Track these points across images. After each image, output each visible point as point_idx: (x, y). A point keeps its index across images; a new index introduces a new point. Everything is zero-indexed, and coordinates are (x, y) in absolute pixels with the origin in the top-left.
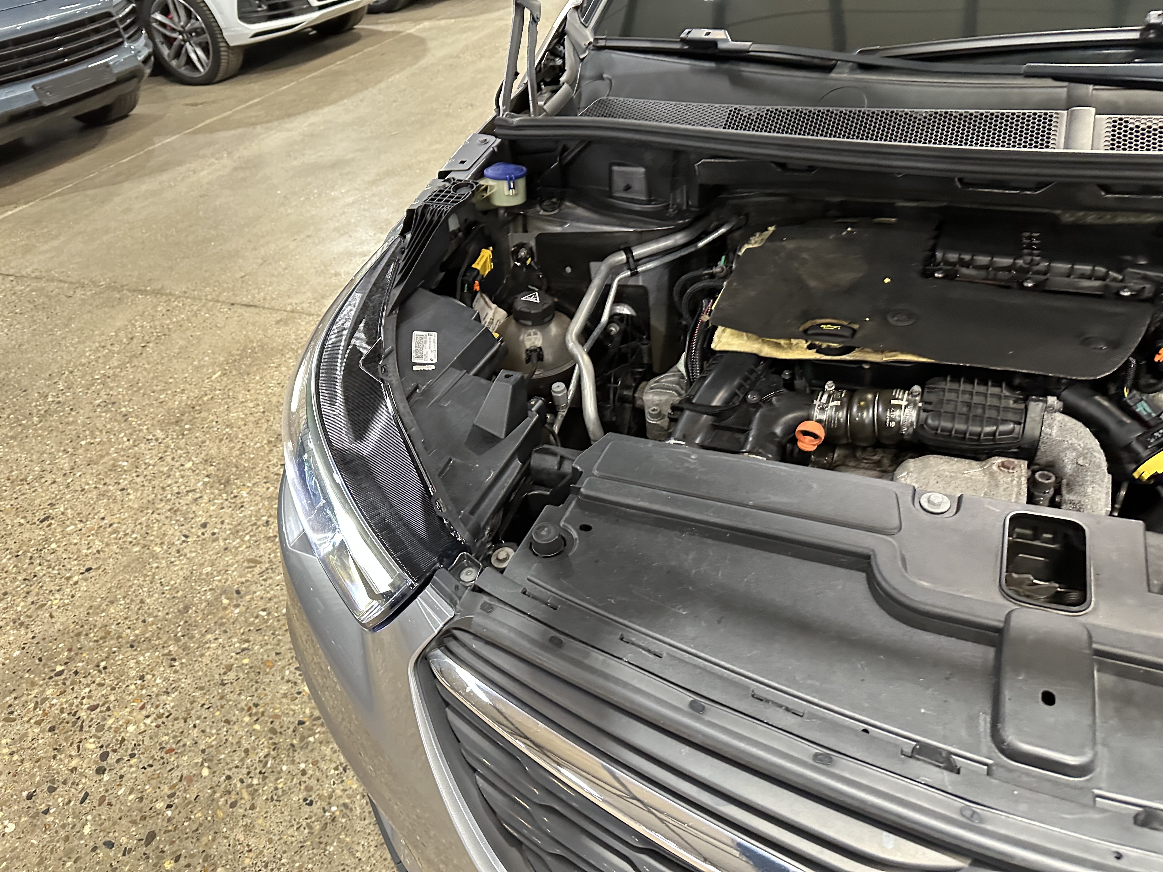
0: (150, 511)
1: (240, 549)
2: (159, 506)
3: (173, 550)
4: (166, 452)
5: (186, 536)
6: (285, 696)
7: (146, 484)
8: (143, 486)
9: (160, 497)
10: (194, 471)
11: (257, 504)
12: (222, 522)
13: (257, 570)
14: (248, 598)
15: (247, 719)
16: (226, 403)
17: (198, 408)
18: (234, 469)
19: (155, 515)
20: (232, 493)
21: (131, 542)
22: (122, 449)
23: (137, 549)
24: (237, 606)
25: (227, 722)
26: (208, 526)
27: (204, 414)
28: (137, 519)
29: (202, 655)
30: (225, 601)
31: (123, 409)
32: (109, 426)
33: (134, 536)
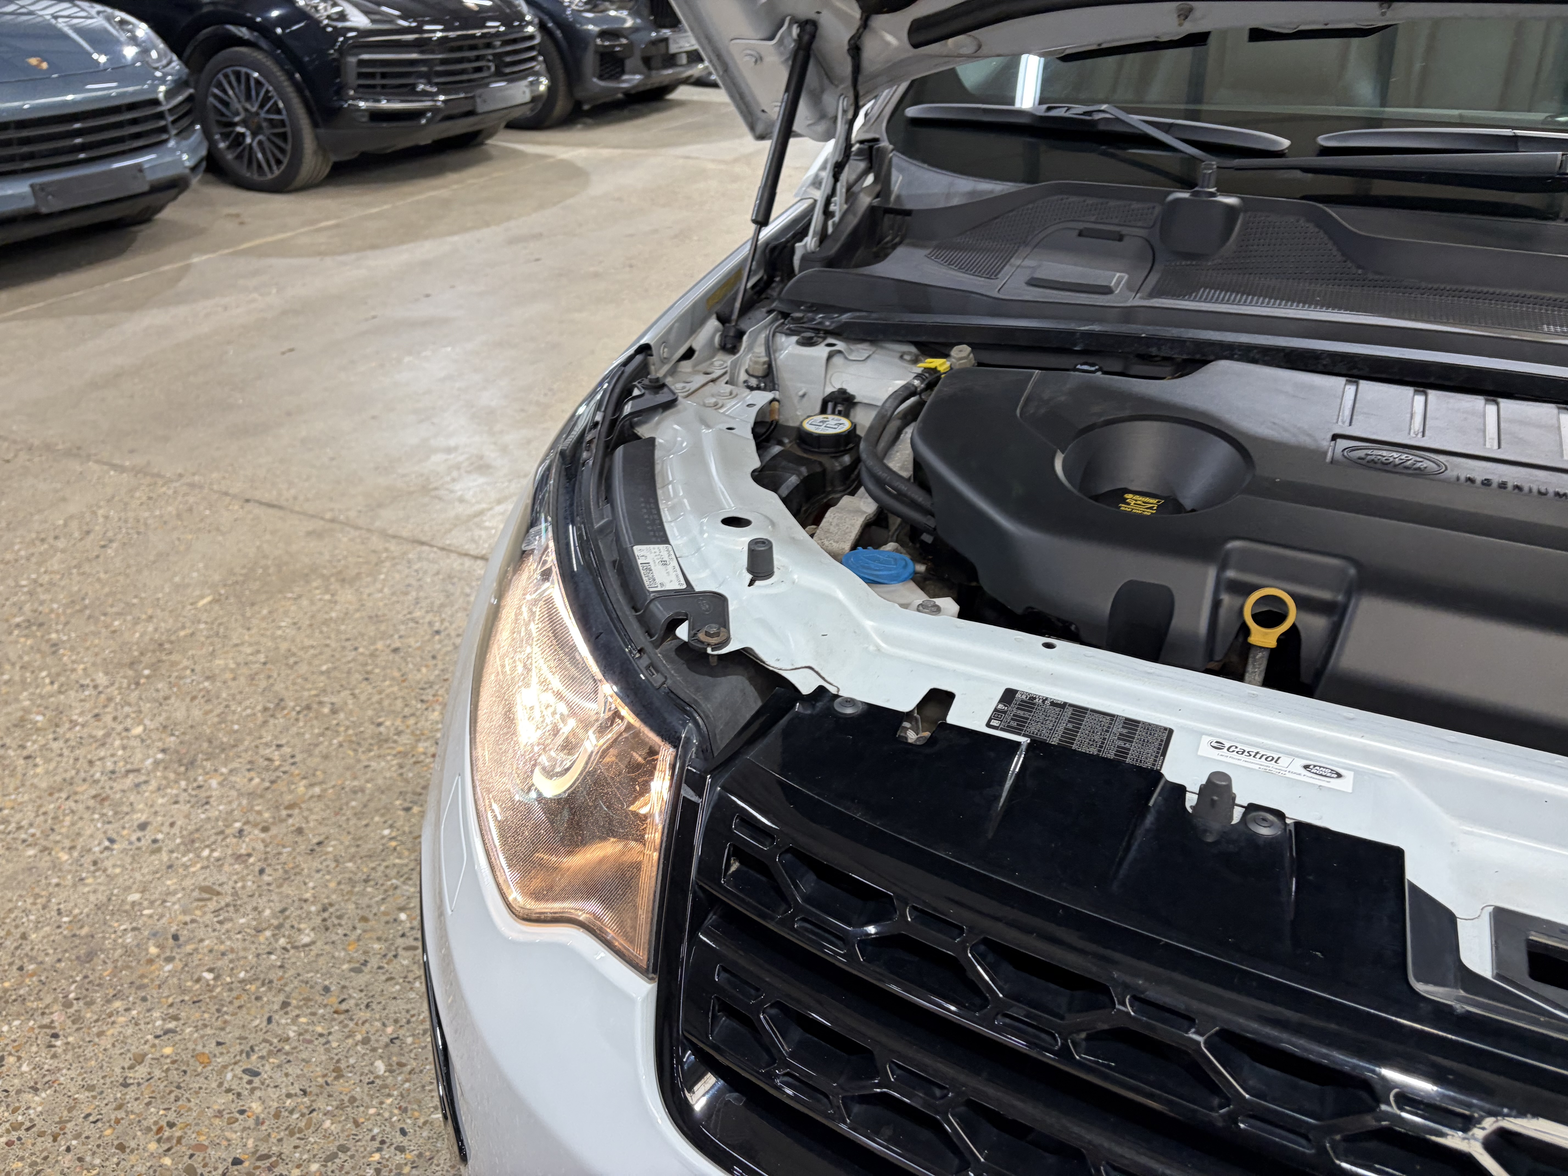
0: (64, 795)
1: (192, 869)
2: (79, 789)
3: (87, 860)
4: (105, 706)
5: (112, 841)
6: (219, 1114)
7: (66, 752)
8: (61, 755)
9: (82, 775)
10: (143, 741)
11: (230, 802)
12: (172, 825)
13: (212, 905)
14: (189, 948)
15: (153, 1146)
16: (212, 644)
17: (167, 646)
18: (205, 745)
19: (71, 804)
20: (195, 780)
21: (24, 841)
22: (42, 697)
23: (31, 852)
24: (169, 960)
25: (121, 1148)
26: (149, 828)
27: (174, 657)
28: (40, 806)
29: (100, 1034)
30: (153, 950)
31: (54, 636)
32: (26, 658)
33: (32, 831)
